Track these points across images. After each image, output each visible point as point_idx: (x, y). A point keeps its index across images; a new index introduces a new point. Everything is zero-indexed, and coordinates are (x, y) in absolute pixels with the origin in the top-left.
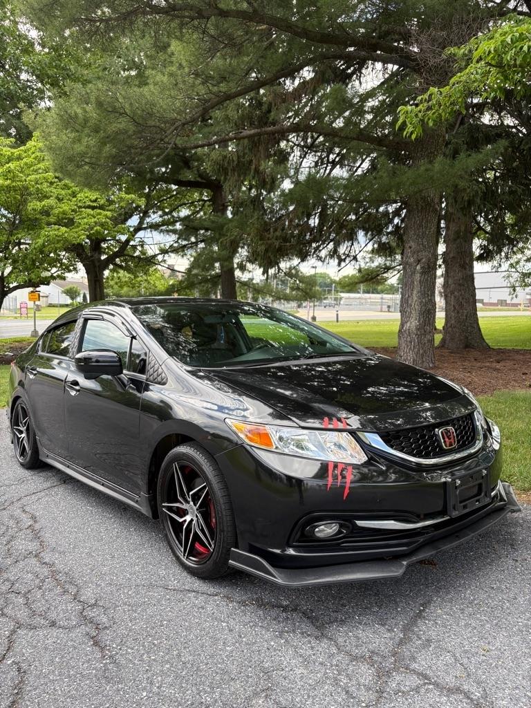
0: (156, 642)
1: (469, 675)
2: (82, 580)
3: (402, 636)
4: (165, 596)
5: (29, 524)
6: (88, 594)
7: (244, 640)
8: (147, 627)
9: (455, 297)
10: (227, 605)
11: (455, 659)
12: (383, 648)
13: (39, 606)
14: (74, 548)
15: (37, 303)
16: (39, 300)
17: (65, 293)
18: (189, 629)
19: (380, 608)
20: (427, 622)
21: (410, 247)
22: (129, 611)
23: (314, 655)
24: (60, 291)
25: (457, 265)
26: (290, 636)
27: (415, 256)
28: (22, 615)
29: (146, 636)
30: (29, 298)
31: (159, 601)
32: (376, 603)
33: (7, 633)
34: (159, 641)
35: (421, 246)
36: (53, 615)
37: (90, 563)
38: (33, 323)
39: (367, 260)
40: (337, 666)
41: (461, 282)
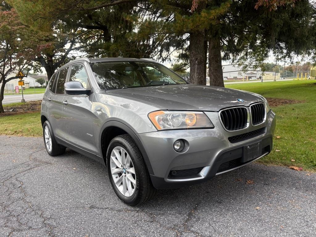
0: (78, 231)
1: (215, 231)
2: (44, 208)
3: (187, 217)
4: (83, 211)
5: (20, 185)
6: (47, 214)
7: (119, 226)
8: (75, 225)
9: (214, 75)
10: (112, 212)
11: (210, 225)
12: (179, 223)
13: (24, 221)
14: (41, 194)
15: (23, 86)
16: (24, 85)
17: (37, 82)
18: (94, 224)
19: (179, 207)
20: (198, 211)
21: (193, 53)
22: (66, 219)
23: (149, 229)
24: (35, 81)
25: (215, 61)
26: (139, 222)
27: (195, 57)
28: (15, 225)
29: (74, 229)
30: (19, 84)
31: (80, 214)
32: (177, 205)
33: (7, 234)
34: (80, 230)
35: (197, 52)
36: (30, 225)
37: (48, 200)
38: (22, 96)
39: (176, 61)
40: (159, 232)
41: (216, 68)
